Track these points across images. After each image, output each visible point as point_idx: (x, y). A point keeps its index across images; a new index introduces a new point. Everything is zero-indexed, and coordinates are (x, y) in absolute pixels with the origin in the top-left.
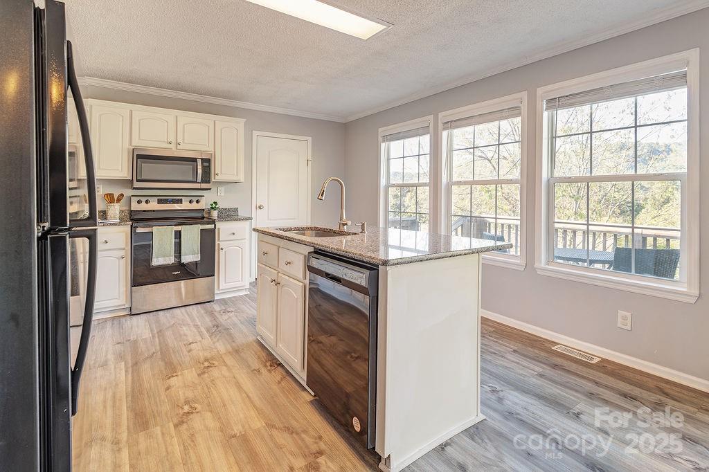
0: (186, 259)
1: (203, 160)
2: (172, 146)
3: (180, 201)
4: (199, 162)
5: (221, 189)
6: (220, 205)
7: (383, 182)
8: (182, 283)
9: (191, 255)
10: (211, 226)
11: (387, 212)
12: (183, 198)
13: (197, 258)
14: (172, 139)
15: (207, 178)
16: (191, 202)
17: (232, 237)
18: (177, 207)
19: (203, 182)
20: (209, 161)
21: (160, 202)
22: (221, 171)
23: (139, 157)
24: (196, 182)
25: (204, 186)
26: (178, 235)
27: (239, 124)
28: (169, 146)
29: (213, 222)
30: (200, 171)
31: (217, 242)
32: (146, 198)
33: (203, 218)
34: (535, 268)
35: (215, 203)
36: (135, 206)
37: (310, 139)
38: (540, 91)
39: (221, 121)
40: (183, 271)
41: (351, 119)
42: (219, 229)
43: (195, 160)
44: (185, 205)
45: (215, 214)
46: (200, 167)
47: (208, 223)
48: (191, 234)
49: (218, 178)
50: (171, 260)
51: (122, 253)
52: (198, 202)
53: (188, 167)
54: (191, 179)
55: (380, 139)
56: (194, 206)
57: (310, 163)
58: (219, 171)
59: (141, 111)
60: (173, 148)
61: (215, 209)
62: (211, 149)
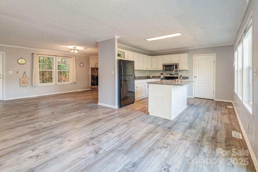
1: (176, 65)
4: (175, 65)
12: (174, 74)
23: (164, 66)
36: (165, 76)
37: (215, 54)
57: (215, 62)
58: (180, 67)
59: (165, 57)
60: (170, 63)
61: (181, 77)
62: (178, 62)
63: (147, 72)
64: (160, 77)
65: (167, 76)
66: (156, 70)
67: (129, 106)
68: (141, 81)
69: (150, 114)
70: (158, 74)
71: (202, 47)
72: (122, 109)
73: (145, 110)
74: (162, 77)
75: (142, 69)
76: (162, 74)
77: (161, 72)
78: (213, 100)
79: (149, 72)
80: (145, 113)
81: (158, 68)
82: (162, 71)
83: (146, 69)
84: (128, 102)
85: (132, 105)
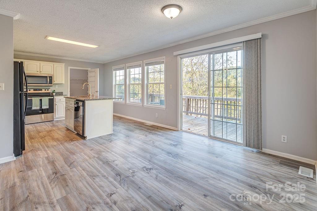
0: (44, 107)
2: (39, 72)
3: (42, 90)
5: (57, 86)
6: (56, 91)
7: (114, 83)
8: (43, 115)
9: (45, 106)
10: (53, 98)
13: (48, 107)
15: (51, 82)
16: (45, 90)
17: (60, 101)
18: (40, 92)
20: (51, 77)
21: (34, 90)
22: (56, 80)
24: (47, 84)
25: (50, 85)
26: (41, 100)
28: (38, 73)
29: (53, 96)
30: (48, 80)
31: (54, 103)
32: (29, 89)
33: (50, 95)
35: (54, 91)
39: (56, 64)
40: (43, 111)
42: (55, 99)
43: (47, 77)
44: (43, 91)
45: (54, 94)
46: (48, 79)
47: (51, 97)
48: (46, 100)
49: (55, 82)
50: (38, 108)
52: (48, 90)
53: (45, 79)
54: (45, 83)
55: (113, 70)
56: (47, 91)
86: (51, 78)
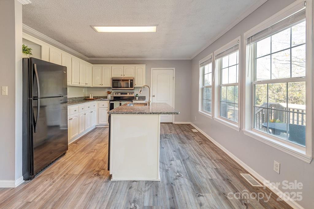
3: (127, 94)
4: (129, 80)
7: (201, 86)
11: (202, 99)
12: (128, 93)
14: (122, 74)
16: (130, 94)
18: (125, 95)
19: (131, 87)
21: (121, 94)
22: (137, 84)
23: (113, 80)
24: (128, 87)
25: (132, 89)
26: (120, 104)
27: (144, 67)
28: (121, 76)
30: (129, 84)
32: (118, 93)
34: (243, 131)
36: (115, 95)
37: (174, 69)
38: (245, 34)
39: (137, 66)
41: (192, 58)
44: (128, 95)
46: (129, 82)
49: (135, 86)
51: (107, 109)
52: (132, 94)
53: (126, 83)
55: (200, 66)
56: (131, 95)
57: (174, 78)
58: (136, 83)
59: (114, 66)
60: (123, 76)
61: (137, 97)
62: (134, 76)
63: (84, 90)
64: (106, 97)
65: (117, 95)
66: (101, 86)
67: (54, 168)
68: (78, 107)
69: (114, 179)
70: (103, 93)
71: (161, 59)
72: (36, 181)
73: (97, 169)
74: (109, 96)
75: (77, 85)
76: (109, 93)
77: (107, 90)
78: (172, 123)
79: (87, 89)
80: (101, 178)
81: (103, 84)
82: (109, 88)
83: (84, 85)
84: (51, 153)
85: (62, 160)
86: (132, 81)
